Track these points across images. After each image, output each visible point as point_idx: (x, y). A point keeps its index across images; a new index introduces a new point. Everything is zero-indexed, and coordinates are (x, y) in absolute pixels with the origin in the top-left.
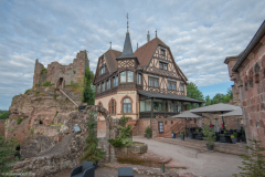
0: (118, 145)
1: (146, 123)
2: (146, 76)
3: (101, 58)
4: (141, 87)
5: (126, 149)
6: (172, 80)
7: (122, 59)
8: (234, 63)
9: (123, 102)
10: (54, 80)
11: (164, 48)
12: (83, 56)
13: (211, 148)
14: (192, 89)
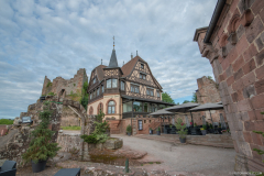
2: (128, 84)
3: (94, 71)
4: (125, 92)
5: (100, 146)
6: (150, 88)
7: (108, 69)
10: (56, 91)
11: (143, 63)
13: (184, 141)
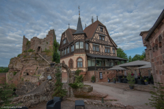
0: (75, 87)
1: (92, 73)
2: (91, 45)
3: (63, 34)
4: (89, 51)
5: (80, 90)
6: (107, 47)
7: (76, 35)
8: (146, 35)
9: (78, 61)
10: (35, 48)
11: (103, 27)
12: (52, 33)
13: (132, 88)
14: (120, 52)
